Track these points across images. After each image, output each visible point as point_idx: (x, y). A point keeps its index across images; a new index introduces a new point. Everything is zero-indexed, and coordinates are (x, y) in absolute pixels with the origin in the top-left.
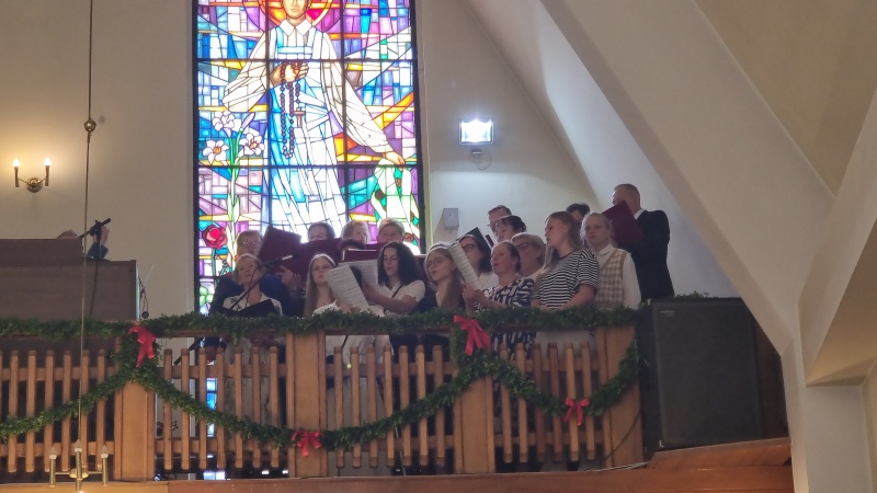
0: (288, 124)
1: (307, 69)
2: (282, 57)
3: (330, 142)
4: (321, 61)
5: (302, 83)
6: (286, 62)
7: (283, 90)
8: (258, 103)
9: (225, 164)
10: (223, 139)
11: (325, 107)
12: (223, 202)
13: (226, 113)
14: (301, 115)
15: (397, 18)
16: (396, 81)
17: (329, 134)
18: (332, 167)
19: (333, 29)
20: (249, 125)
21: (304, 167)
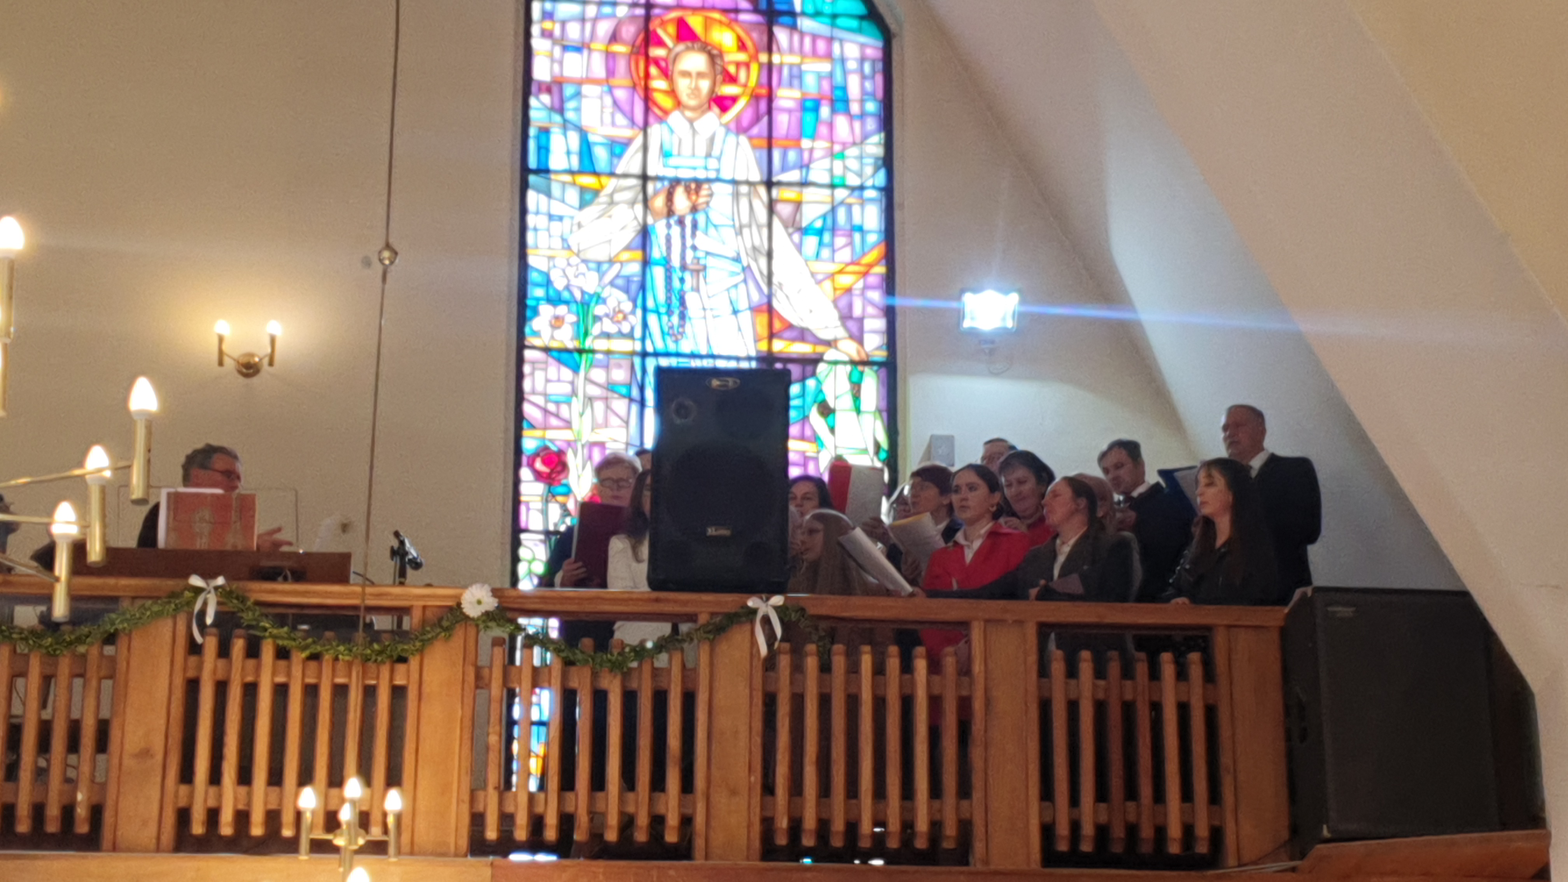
0: (676, 284)
1: (711, 195)
2: (670, 173)
3: (745, 317)
4: (735, 182)
5: (701, 218)
6: (675, 181)
7: (669, 226)
8: (628, 248)
9: (570, 345)
10: (567, 303)
11: (738, 260)
12: (564, 409)
13: (575, 260)
14: (698, 272)
15: (862, 116)
16: (857, 220)
17: (743, 304)
18: (748, 359)
19: (755, 131)
20: (612, 284)
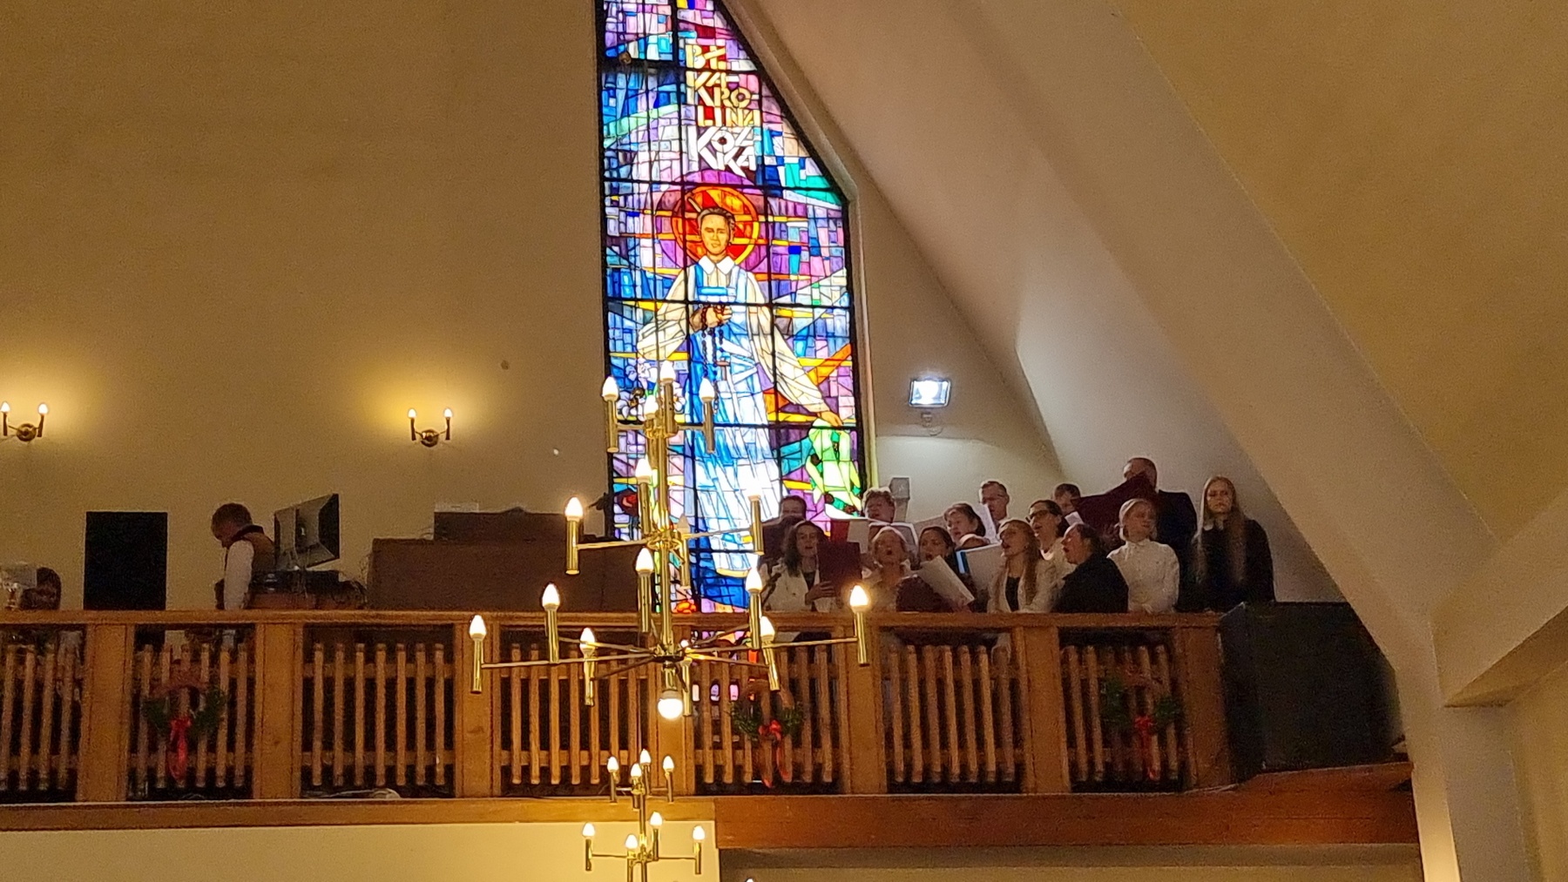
0: (711, 376)
1: (732, 313)
2: (703, 299)
3: (759, 397)
4: (747, 304)
5: (725, 329)
6: (708, 304)
7: (704, 335)
8: (676, 351)
11: (752, 358)
14: (726, 366)
15: (830, 258)
16: (830, 329)
17: (757, 388)
18: (763, 426)
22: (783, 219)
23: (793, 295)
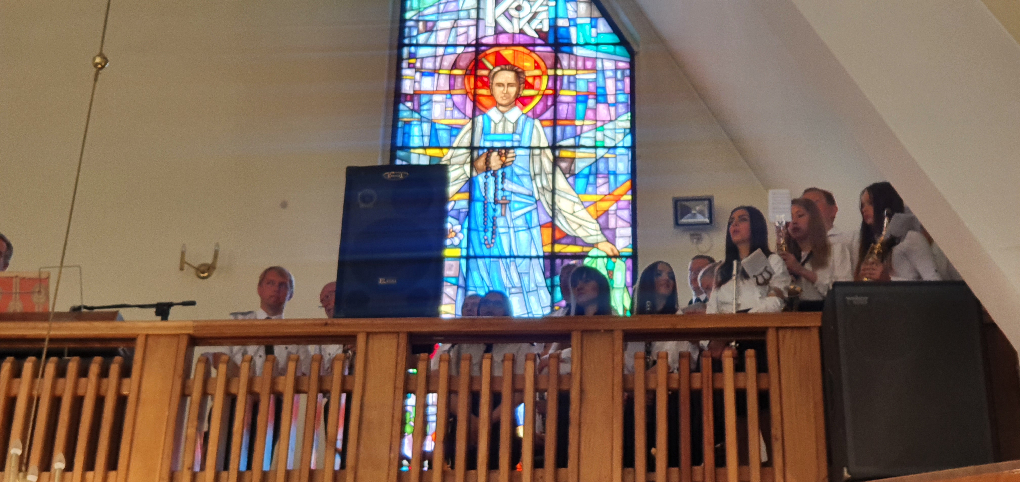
0: (491, 213)
1: (515, 156)
2: (489, 144)
3: (536, 232)
4: (531, 148)
5: (508, 170)
6: (491, 149)
7: (486, 177)
8: (460, 193)
11: (532, 196)
14: (506, 204)
15: (616, 104)
16: (612, 168)
17: (535, 221)
18: (538, 257)
19: (545, 116)
21: (506, 257)
22: (573, 72)
23: (577, 139)
